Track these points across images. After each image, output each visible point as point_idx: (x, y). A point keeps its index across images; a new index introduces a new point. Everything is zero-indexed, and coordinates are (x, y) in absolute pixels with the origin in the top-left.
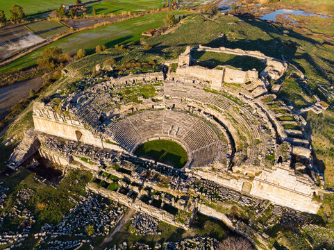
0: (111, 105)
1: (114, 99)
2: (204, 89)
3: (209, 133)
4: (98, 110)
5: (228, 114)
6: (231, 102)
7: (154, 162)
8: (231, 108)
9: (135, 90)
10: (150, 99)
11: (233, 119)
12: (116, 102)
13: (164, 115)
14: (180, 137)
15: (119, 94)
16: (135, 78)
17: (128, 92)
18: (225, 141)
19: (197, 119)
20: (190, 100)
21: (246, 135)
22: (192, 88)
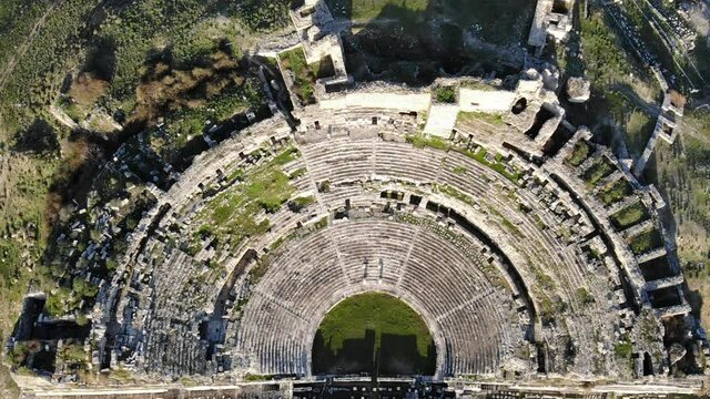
0: (201, 279)
1: (199, 257)
2: (409, 140)
3: (459, 265)
4: (184, 317)
5: (490, 208)
6: (491, 174)
7: (368, 379)
8: (492, 190)
9: (236, 200)
10: (284, 211)
11: (507, 223)
12: (207, 263)
13: (334, 239)
14: (392, 281)
15: (205, 234)
16: (219, 164)
17: (222, 215)
18: (504, 286)
19: (417, 229)
20: (384, 178)
21: (549, 273)
22: (376, 142)
